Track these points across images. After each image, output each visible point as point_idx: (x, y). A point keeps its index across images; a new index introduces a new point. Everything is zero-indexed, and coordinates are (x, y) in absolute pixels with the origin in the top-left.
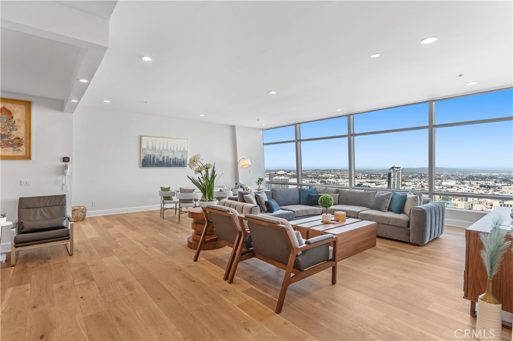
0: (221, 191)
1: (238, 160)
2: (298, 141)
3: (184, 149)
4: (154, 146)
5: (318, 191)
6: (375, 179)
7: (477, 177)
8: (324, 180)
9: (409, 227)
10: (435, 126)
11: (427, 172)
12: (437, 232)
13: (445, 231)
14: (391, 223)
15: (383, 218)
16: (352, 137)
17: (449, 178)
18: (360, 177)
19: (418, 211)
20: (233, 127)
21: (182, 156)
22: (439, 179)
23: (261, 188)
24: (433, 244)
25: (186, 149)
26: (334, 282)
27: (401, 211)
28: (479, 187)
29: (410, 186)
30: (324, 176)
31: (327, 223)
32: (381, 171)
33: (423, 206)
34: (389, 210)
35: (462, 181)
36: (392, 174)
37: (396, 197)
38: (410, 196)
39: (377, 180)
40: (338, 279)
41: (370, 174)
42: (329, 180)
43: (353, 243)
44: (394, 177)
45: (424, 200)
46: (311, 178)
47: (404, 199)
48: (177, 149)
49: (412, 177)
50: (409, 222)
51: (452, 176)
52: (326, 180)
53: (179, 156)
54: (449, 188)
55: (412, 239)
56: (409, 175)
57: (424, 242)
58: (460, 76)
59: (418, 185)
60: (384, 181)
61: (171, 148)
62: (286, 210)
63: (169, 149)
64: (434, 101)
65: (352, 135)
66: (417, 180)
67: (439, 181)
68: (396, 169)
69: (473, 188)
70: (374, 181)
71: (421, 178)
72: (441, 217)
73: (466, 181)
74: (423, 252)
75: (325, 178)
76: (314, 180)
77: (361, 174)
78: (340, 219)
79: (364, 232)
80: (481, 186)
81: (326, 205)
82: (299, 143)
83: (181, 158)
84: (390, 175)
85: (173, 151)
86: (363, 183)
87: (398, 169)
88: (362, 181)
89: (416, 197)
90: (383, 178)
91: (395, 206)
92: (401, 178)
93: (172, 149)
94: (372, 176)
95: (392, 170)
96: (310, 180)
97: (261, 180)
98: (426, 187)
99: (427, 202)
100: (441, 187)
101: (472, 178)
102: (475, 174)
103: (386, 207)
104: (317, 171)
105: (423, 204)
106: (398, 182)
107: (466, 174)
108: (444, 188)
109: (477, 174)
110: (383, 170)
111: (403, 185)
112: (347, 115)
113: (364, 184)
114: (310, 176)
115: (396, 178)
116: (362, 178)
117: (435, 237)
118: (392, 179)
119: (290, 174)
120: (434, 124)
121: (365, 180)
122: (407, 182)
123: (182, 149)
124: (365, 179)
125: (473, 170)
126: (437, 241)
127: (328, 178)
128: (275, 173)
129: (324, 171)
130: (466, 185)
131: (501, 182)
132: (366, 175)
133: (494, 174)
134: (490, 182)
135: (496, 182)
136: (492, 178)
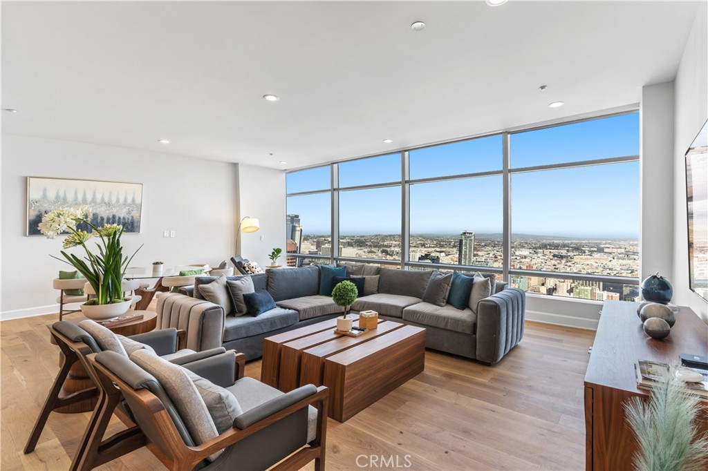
0: (182, 274)
1: (242, 218)
2: (334, 190)
3: (133, 200)
4: (61, 195)
5: (350, 271)
6: (445, 248)
7: (550, 245)
8: (386, 249)
9: (475, 332)
10: (510, 171)
11: (501, 239)
12: (515, 338)
13: (525, 331)
14: (449, 328)
15: (438, 318)
16: (407, 185)
17: (523, 247)
18: (428, 246)
19: (489, 305)
20: (235, 165)
21: (129, 213)
22: (513, 247)
23: (277, 265)
24: (509, 359)
25: (138, 200)
27: (464, 305)
28: (552, 257)
29: (483, 256)
30: (386, 243)
31: (344, 335)
32: (452, 236)
33: (494, 298)
34: (449, 302)
35: (535, 249)
36: (464, 241)
37: (458, 281)
38: (479, 279)
39: (447, 249)
41: (440, 242)
42: (392, 249)
43: (380, 375)
44: (466, 245)
45: (497, 284)
46: (370, 246)
47: (470, 284)
48: (118, 200)
49: (485, 245)
50: (475, 325)
51: (526, 243)
52: (388, 249)
53: (122, 213)
54: (522, 258)
55: (479, 353)
56: (483, 241)
57: (496, 360)
58: (543, 87)
59: (491, 255)
60: (455, 250)
61: (103, 198)
62: (285, 308)
63: (99, 200)
64: (509, 133)
65: (406, 182)
66: (490, 248)
67: (513, 250)
68: (468, 235)
69: (546, 258)
70: (444, 250)
71: (494, 247)
72: (520, 313)
73: (539, 250)
74: (494, 380)
75: (386, 246)
76: (373, 249)
77: (429, 241)
78: (368, 325)
79: (403, 350)
80: (554, 256)
81: (343, 301)
82: (336, 193)
83: (126, 216)
84: (461, 242)
85: (109, 204)
86: (431, 252)
87: (470, 235)
88: (430, 250)
89: (487, 281)
90: (454, 246)
91: (457, 297)
92: (473, 246)
93: (106, 200)
94: (442, 243)
95: (463, 236)
96: (369, 250)
97: (278, 251)
98: (499, 257)
99: (500, 288)
100: (514, 257)
101: (544, 246)
102: (548, 242)
103: (444, 298)
104: (378, 237)
105: (496, 292)
106: (470, 251)
107: (539, 241)
108: (518, 258)
109: (550, 241)
110: (454, 236)
111: (475, 255)
112: (400, 152)
113: (433, 254)
114: (369, 244)
115: (468, 246)
116: (430, 247)
117: (513, 346)
118: (464, 248)
119: (344, 241)
120: (509, 168)
121: (433, 249)
122: (479, 251)
123: (129, 200)
124: (433, 247)
125: (547, 237)
126: (515, 353)
127: (390, 246)
128: (325, 240)
129: (387, 236)
130: (539, 255)
131: (572, 251)
132: (435, 242)
133: (566, 242)
134: (562, 251)
135: (568, 251)
136: (564, 246)
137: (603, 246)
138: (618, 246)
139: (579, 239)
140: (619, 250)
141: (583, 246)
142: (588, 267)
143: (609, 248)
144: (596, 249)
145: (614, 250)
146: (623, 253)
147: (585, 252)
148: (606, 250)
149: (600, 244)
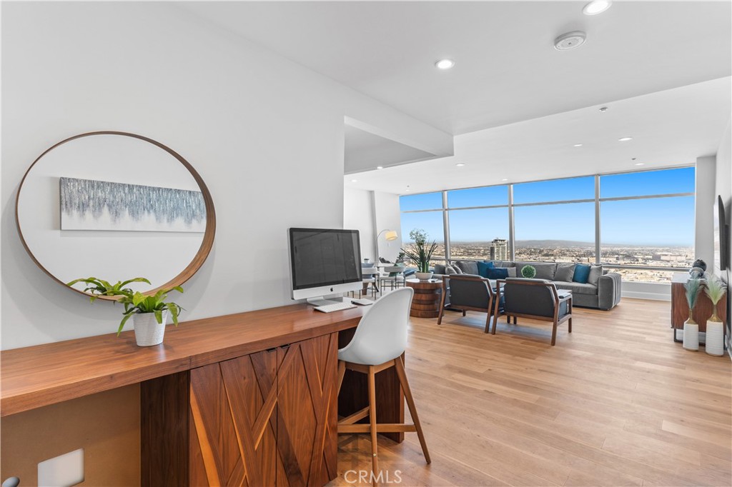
5: (494, 265)
9: (597, 294)
10: (600, 200)
16: (512, 208)
17: (565, 255)
18: (455, 253)
19: (603, 279)
20: (371, 193)
22: (553, 255)
26: (570, 331)
27: (586, 280)
32: (481, 244)
34: (575, 280)
35: (579, 258)
36: (495, 249)
39: (477, 258)
40: (573, 329)
41: (467, 249)
44: (498, 252)
50: (597, 291)
51: (568, 251)
55: (600, 305)
57: (610, 308)
58: (634, 159)
60: (485, 258)
64: (599, 175)
67: (552, 258)
68: (500, 242)
71: (531, 254)
73: (584, 258)
77: (455, 249)
82: (446, 211)
84: (492, 249)
87: (503, 243)
88: (457, 258)
90: (484, 254)
91: (579, 277)
94: (470, 251)
95: (495, 244)
101: (590, 254)
103: (571, 278)
107: (583, 249)
110: (483, 244)
112: (507, 184)
115: (500, 254)
116: (456, 255)
118: (496, 255)
120: (599, 198)
124: (461, 255)
126: (617, 307)
131: (623, 258)
132: (462, 250)
134: (611, 259)
135: (618, 259)
137: (659, 253)
138: (677, 254)
139: (631, 246)
140: (679, 258)
141: (636, 254)
142: (642, 276)
143: (666, 255)
144: (651, 257)
145: (673, 258)
146: (683, 262)
147: (638, 260)
148: (662, 258)
149: (656, 251)
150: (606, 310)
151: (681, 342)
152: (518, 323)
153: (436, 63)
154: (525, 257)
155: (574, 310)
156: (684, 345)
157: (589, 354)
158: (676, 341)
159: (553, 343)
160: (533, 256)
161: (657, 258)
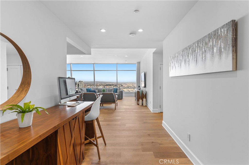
7: (108, 85)
11: (93, 83)
17: (101, 86)
22: (97, 86)
36: (80, 84)
40: (118, 105)
50: (119, 94)
51: (101, 84)
56: (86, 84)
58: (126, 61)
67: (97, 87)
68: (81, 82)
91: (115, 91)
102: (108, 84)
115: (81, 86)
133: (113, 84)
135: (114, 86)
136: (113, 85)
139: (116, 83)
145: (125, 86)
147: (118, 87)
148: (123, 86)
150: (121, 99)
151: (139, 104)
152: (103, 106)
153: (101, 30)
154: (89, 87)
155: (118, 100)
156: (140, 105)
157: (124, 110)
158: (138, 104)
159: (115, 109)
160: (92, 86)
161: (122, 86)
